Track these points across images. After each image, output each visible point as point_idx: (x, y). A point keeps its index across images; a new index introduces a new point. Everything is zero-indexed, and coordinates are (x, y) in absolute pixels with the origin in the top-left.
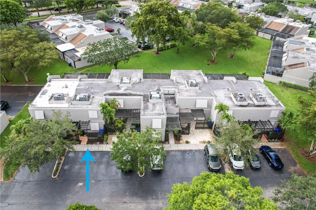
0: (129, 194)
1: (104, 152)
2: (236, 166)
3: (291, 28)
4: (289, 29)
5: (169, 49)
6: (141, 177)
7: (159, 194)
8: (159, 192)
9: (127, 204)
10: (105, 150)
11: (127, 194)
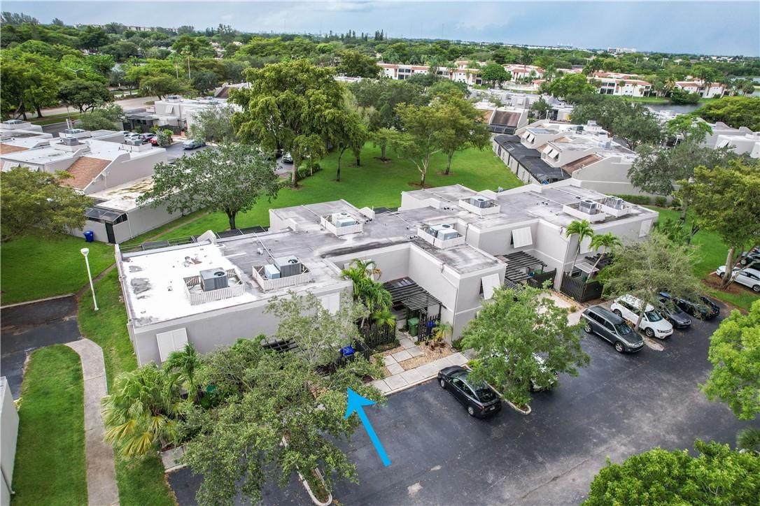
0: (544, 458)
1: (392, 397)
2: (661, 332)
3: (504, 115)
4: (502, 118)
5: (310, 175)
6: (529, 414)
7: (597, 432)
8: (594, 428)
9: (561, 478)
10: (392, 392)
11: (540, 459)
